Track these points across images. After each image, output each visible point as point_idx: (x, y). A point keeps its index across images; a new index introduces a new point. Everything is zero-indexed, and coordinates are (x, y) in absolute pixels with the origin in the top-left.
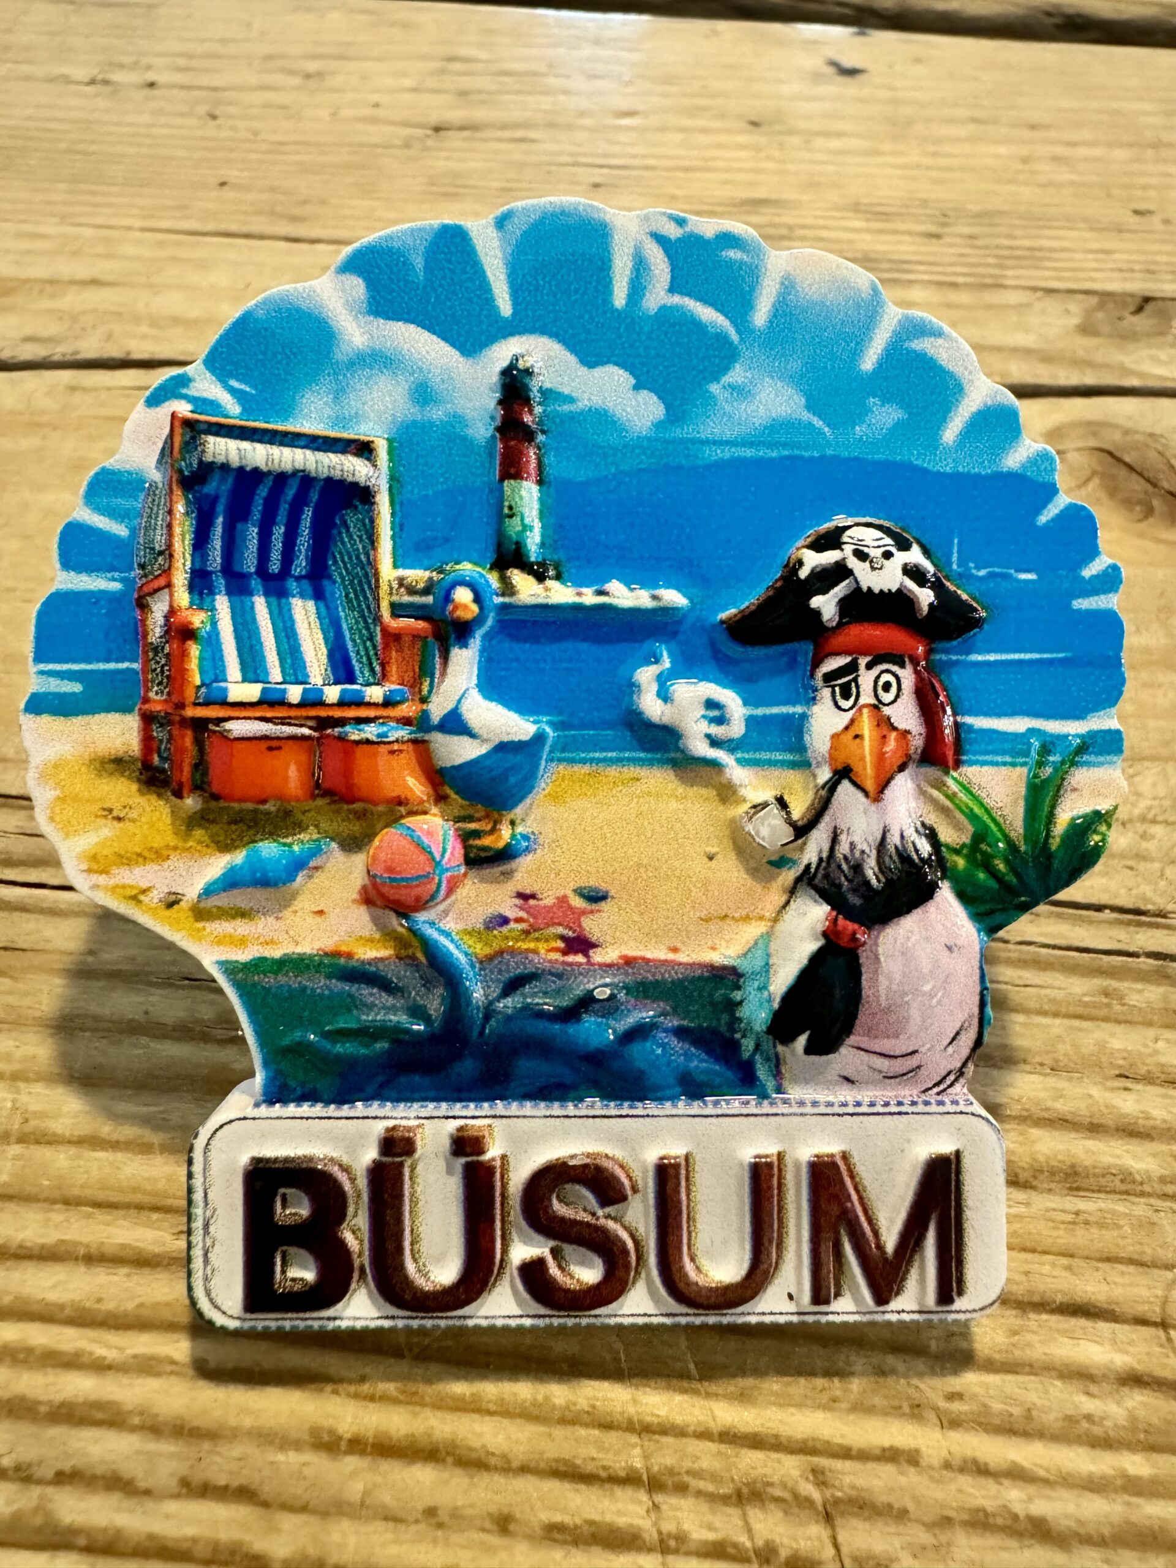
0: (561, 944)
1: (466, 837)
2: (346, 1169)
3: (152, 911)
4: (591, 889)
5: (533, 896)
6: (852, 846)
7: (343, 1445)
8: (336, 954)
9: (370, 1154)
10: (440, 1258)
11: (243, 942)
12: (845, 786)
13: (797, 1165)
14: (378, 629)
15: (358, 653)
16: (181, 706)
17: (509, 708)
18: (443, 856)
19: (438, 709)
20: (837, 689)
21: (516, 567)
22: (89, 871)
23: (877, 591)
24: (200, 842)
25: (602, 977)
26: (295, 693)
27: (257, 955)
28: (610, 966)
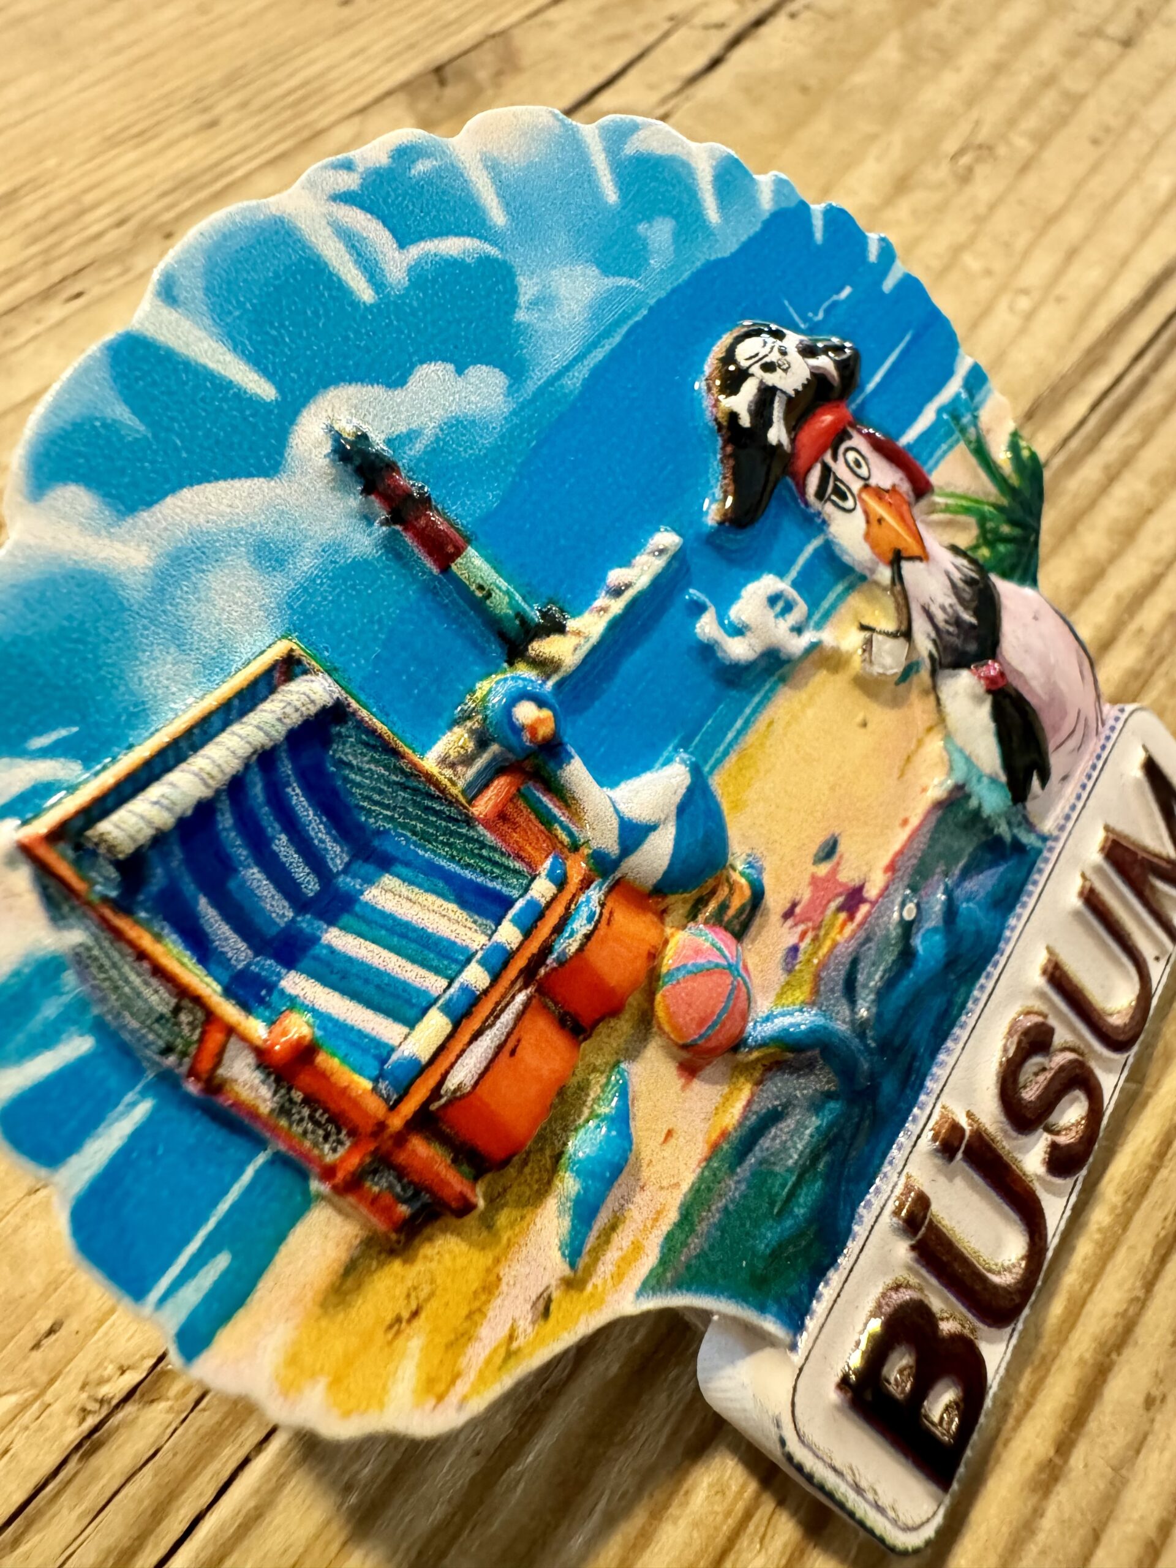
0: (843, 916)
1: (718, 920)
2: (897, 1287)
3: (539, 1340)
4: (821, 848)
5: (794, 905)
6: (943, 608)
7: (1058, 1461)
8: (715, 1148)
9: (902, 1250)
10: (999, 1244)
11: (637, 1248)
12: (907, 567)
13: (1098, 870)
14: (480, 828)
15: (484, 873)
16: (382, 1126)
17: (636, 774)
18: (725, 957)
19: (607, 840)
20: (834, 498)
21: (531, 640)
22: (440, 1398)
23: (800, 388)
24: (512, 1225)
25: (893, 902)
26: (475, 976)
27: (659, 1240)
28: (887, 888)
